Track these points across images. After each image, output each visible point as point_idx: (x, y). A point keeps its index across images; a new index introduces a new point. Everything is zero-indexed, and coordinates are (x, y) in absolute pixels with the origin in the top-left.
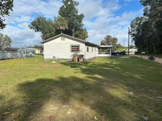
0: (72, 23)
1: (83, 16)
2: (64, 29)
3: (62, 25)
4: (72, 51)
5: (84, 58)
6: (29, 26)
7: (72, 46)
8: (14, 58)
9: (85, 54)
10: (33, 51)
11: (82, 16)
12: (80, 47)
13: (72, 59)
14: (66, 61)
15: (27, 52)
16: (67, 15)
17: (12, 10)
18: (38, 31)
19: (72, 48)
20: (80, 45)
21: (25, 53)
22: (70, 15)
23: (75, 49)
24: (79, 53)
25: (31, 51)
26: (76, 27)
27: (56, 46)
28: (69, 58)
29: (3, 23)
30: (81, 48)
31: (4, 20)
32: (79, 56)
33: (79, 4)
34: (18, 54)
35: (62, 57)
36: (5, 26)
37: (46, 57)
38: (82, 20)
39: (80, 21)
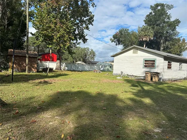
0: (161, 32)
1: (179, 22)
2: (148, 40)
3: (146, 35)
4: (145, 66)
5: (160, 77)
6: (111, 39)
7: (145, 61)
8: (91, 71)
9: (162, 72)
10: (110, 65)
11: (177, 22)
12: (157, 61)
13: (144, 77)
14: (136, 78)
15: (105, 66)
16: (154, 23)
17: (93, 25)
18: (119, 44)
19: (145, 63)
20: (157, 60)
21: (103, 67)
22: (158, 22)
23: (150, 64)
24: (154, 70)
25: (109, 65)
26: (166, 37)
27: (127, 60)
28: (140, 76)
29: (85, 38)
30: (157, 64)
31: (86, 35)
32: (153, 73)
33: (173, 7)
34: (96, 67)
35: (132, 73)
36: (87, 41)
37: (115, 72)
38: (177, 27)
39: (174, 29)
